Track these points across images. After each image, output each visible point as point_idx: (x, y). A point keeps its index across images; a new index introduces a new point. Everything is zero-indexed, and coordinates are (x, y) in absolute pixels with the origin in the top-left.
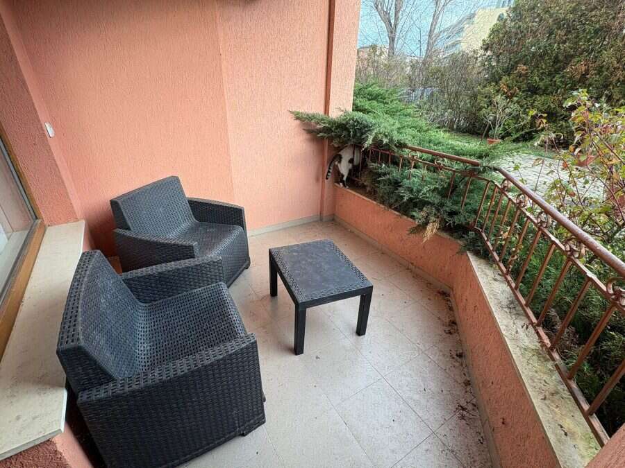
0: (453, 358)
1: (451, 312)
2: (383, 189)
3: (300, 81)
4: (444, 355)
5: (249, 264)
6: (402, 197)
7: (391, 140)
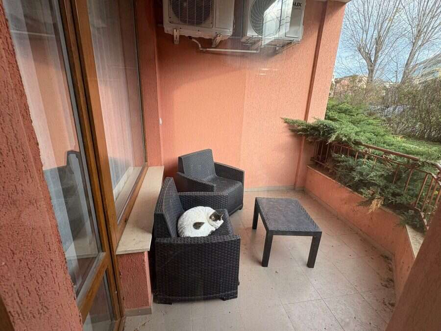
0: (386, 305)
1: (391, 272)
2: (340, 171)
3: (290, 101)
4: (377, 300)
5: (242, 207)
6: (354, 178)
7: (349, 139)
